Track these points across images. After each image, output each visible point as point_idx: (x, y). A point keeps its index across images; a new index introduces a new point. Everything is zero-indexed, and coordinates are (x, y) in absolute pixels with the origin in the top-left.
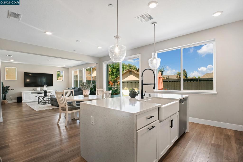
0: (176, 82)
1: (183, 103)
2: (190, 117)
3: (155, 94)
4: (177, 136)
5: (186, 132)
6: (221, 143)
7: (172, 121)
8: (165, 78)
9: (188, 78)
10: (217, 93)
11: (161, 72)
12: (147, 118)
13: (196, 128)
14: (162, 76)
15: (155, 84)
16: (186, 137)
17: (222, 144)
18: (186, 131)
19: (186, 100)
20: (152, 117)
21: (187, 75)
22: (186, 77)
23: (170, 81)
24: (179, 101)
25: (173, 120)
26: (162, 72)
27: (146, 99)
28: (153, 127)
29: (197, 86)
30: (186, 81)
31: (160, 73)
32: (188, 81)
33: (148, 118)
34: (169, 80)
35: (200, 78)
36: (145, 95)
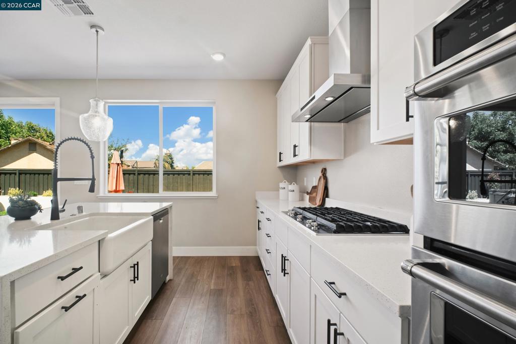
0: (151, 176)
1: (161, 221)
2: (176, 245)
3: (102, 204)
4: (148, 297)
5: (169, 281)
6: (223, 285)
7: (136, 266)
8: (129, 166)
9: (174, 168)
10: (218, 197)
11: (120, 152)
12: (59, 278)
13: (187, 267)
14: (122, 161)
15: (93, 180)
16: (167, 291)
17: (225, 287)
18: (168, 278)
19: (168, 214)
20: (75, 270)
21: (173, 163)
22: (172, 166)
23: (139, 174)
24: (152, 217)
25: (138, 262)
26: (122, 152)
27: (69, 221)
28: (80, 298)
29: (190, 184)
30: (171, 174)
31: (116, 154)
32: (174, 174)
33: (62, 278)
34: (138, 171)
35: (194, 169)
36: (64, 211)
